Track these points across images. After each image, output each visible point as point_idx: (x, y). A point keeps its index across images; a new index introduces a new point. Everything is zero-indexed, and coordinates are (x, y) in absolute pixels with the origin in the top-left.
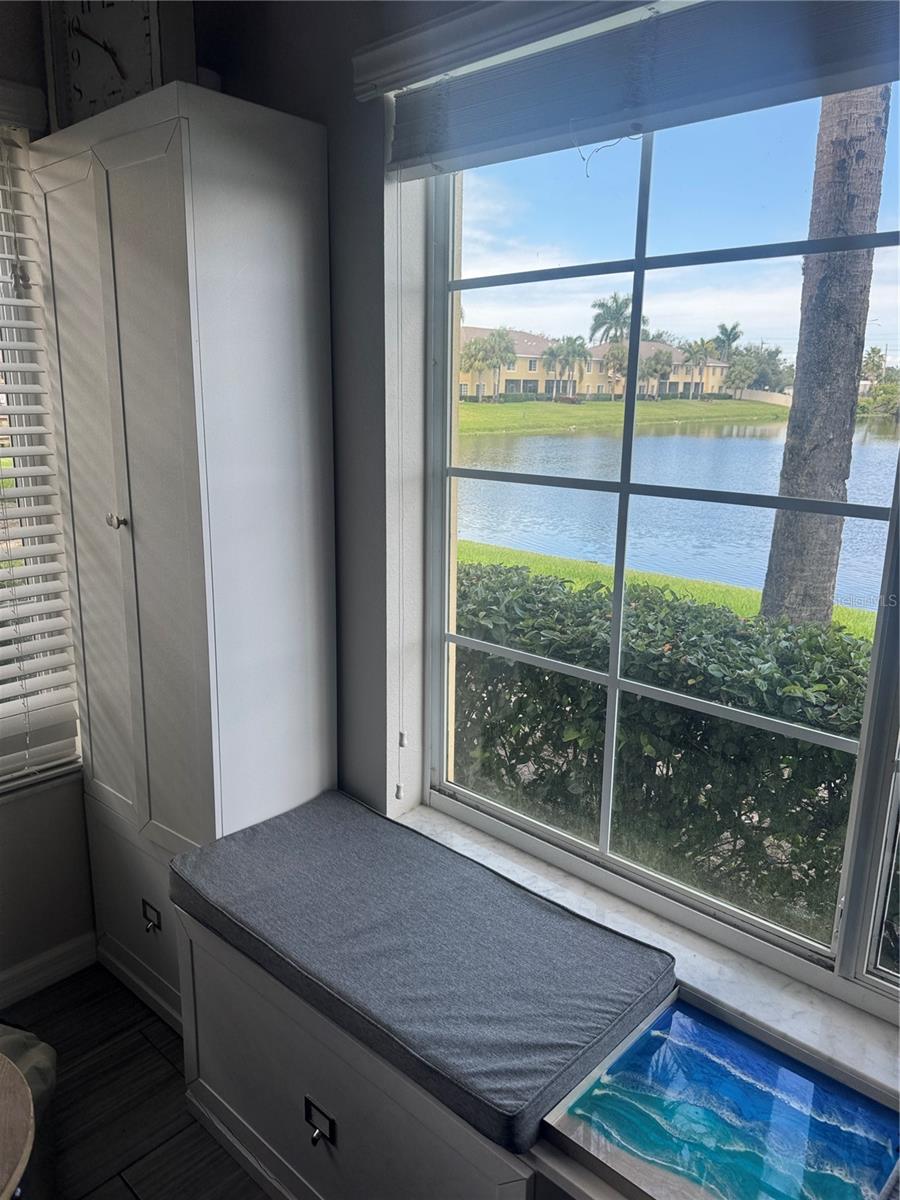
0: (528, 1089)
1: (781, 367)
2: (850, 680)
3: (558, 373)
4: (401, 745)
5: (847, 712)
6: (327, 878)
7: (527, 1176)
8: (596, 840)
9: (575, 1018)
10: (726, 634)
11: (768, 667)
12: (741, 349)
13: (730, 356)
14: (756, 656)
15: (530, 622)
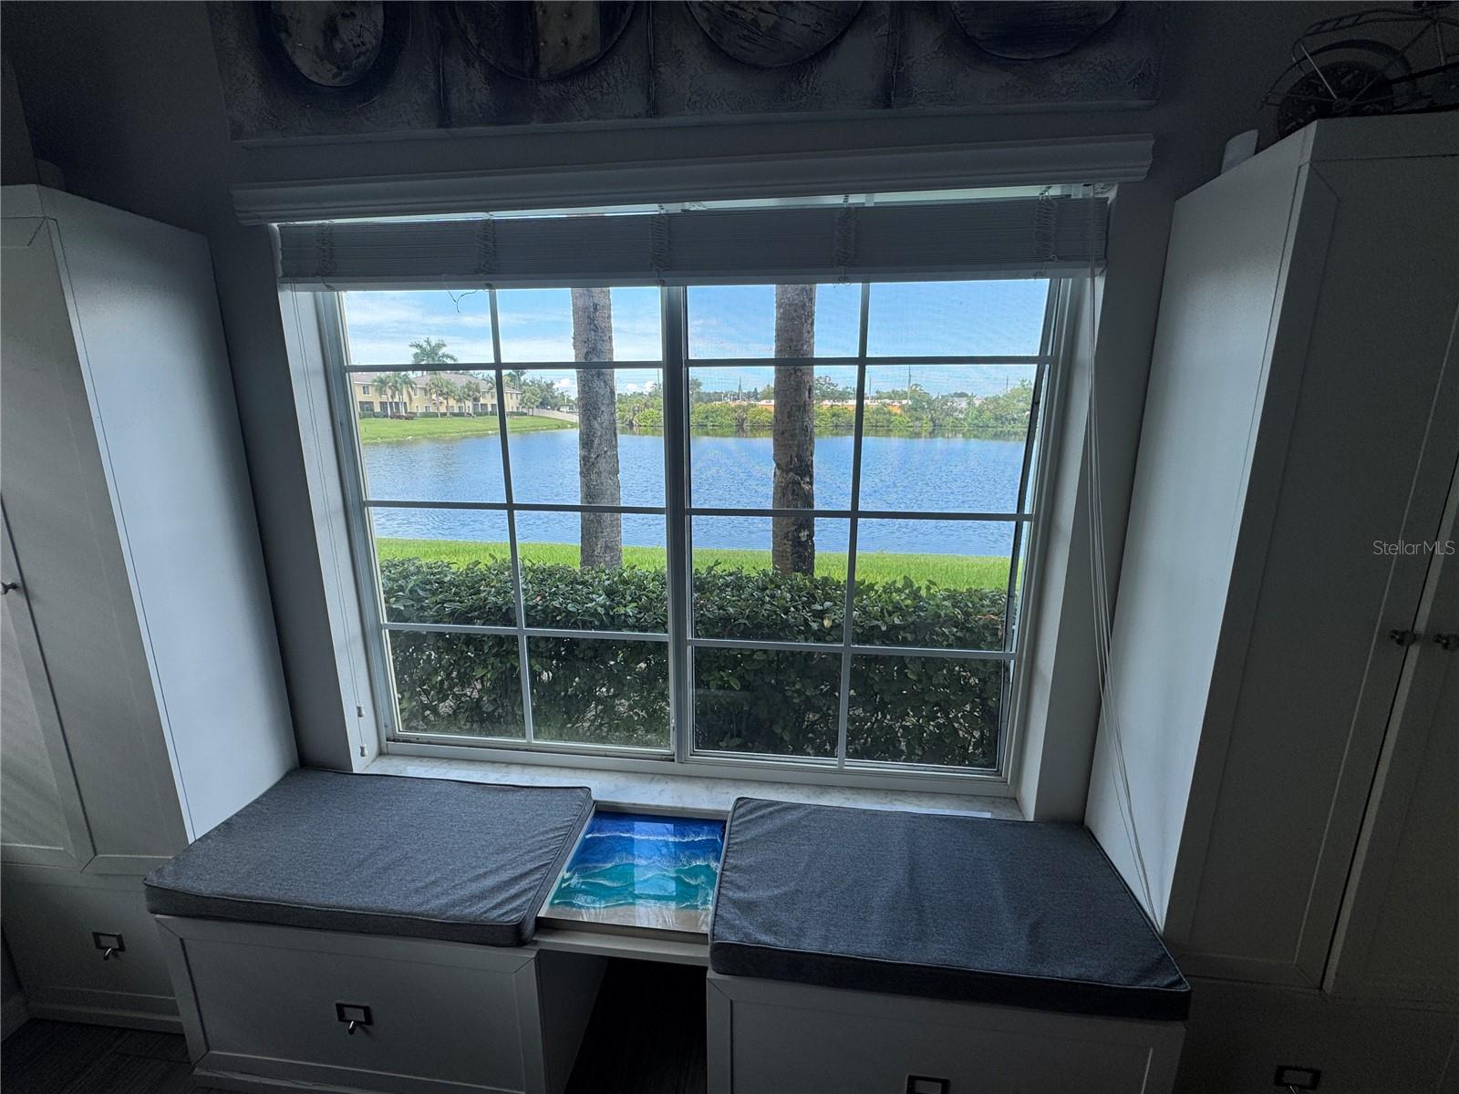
0: (524, 903)
1: (556, 394)
2: (647, 597)
3: (389, 397)
4: (360, 715)
5: (650, 616)
6: (318, 835)
7: (533, 956)
8: (524, 736)
9: (540, 848)
10: (572, 583)
11: (602, 599)
12: (528, 381)
13: (520, 386)
14: (593, 593)
15: (433, 599)
